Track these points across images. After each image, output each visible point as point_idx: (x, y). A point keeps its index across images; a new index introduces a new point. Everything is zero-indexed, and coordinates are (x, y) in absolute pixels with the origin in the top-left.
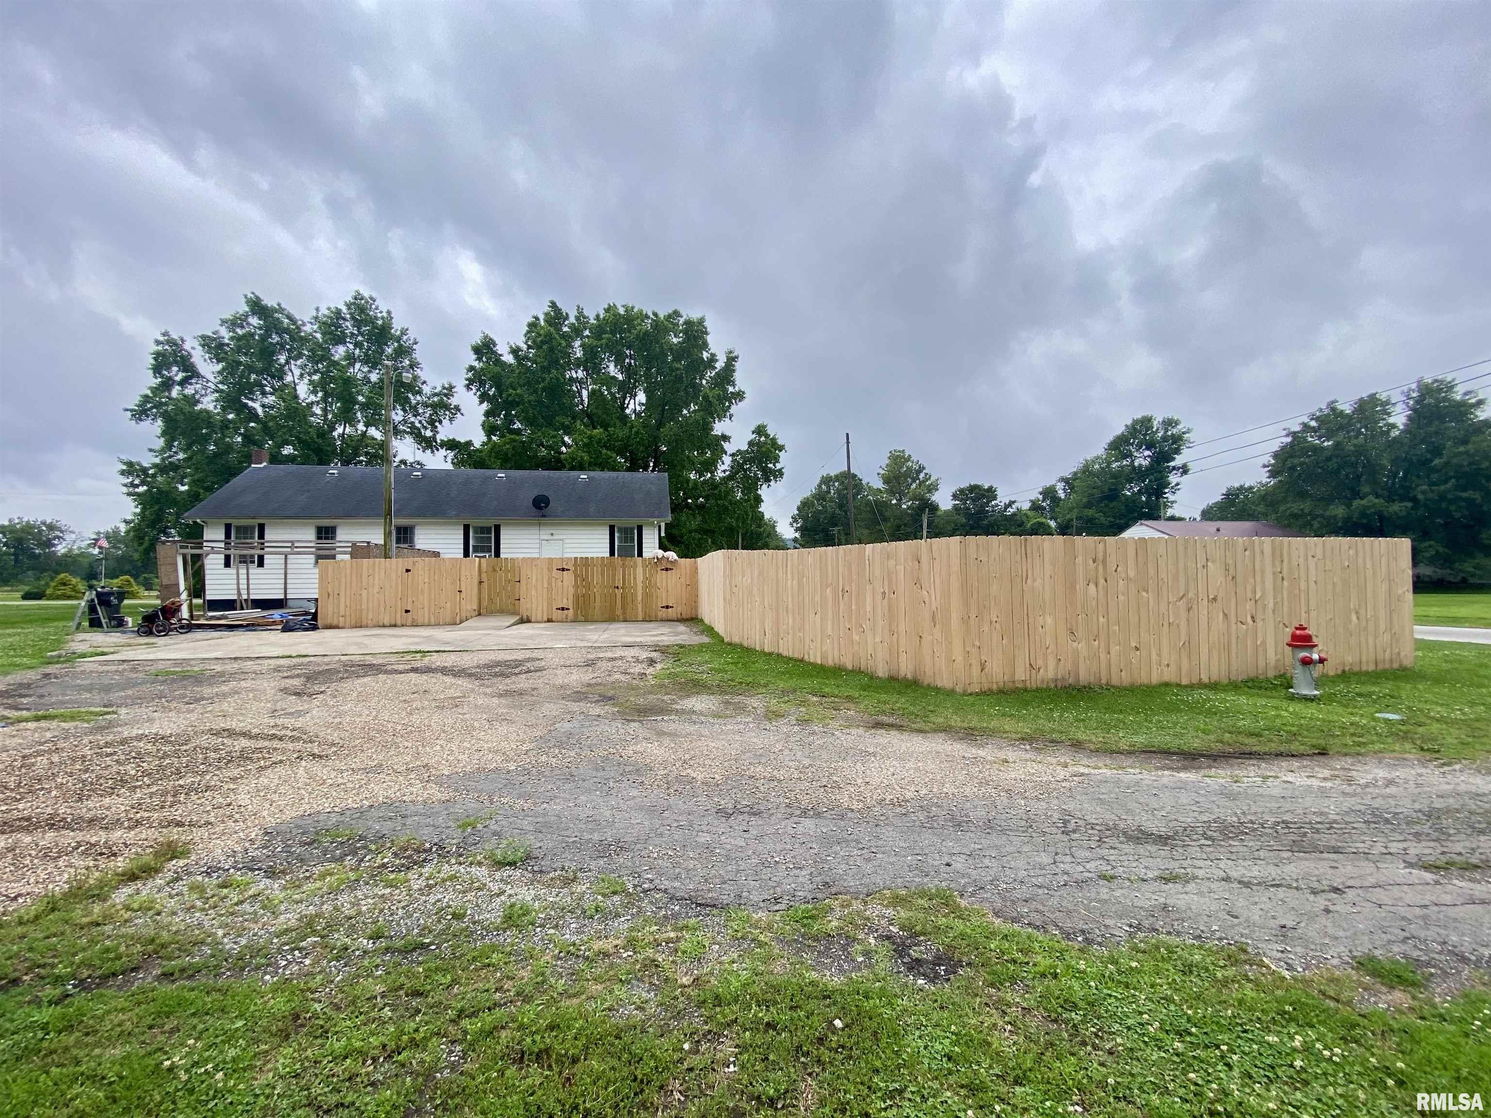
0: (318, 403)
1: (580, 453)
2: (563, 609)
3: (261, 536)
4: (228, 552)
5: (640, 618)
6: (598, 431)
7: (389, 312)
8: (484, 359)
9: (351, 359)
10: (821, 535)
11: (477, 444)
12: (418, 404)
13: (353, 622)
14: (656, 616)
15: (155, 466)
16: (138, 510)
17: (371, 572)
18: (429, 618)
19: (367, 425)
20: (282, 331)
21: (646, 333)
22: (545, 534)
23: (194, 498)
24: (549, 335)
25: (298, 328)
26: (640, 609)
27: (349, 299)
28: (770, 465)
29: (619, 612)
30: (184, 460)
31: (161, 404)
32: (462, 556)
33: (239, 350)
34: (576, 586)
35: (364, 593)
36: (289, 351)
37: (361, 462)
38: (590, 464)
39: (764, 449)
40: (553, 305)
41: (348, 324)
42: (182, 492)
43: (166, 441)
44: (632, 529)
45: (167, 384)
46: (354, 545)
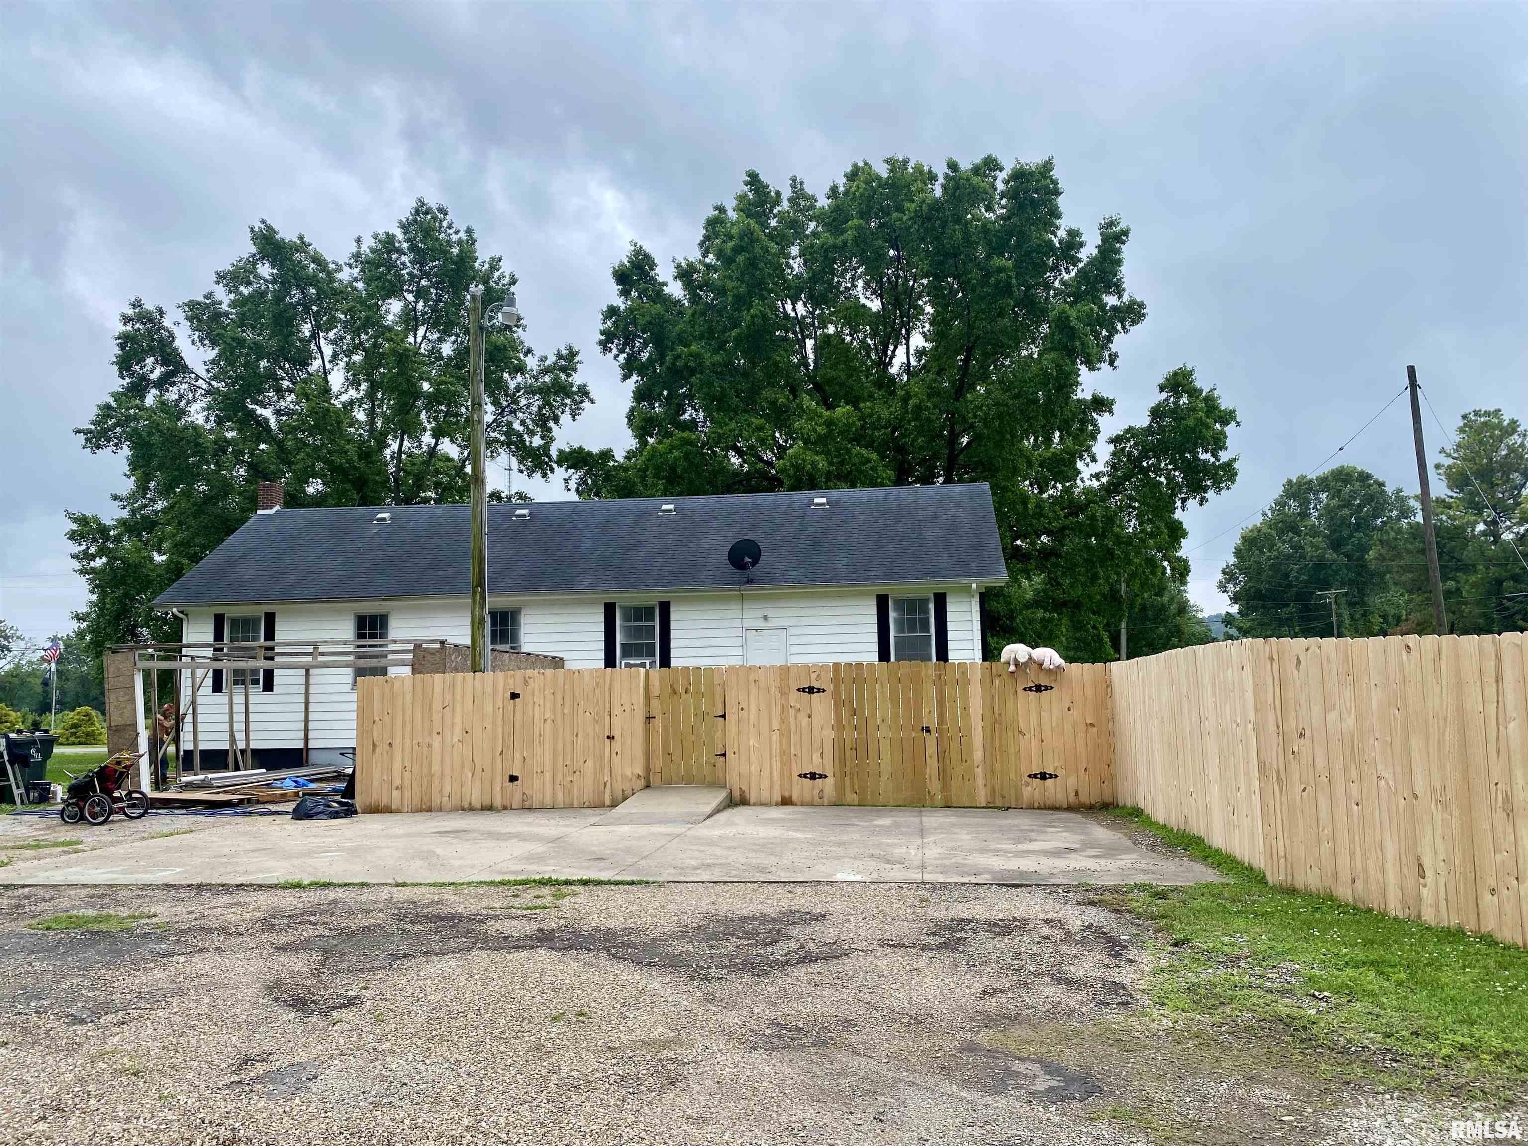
0: (360, 402)
1: (809, 456)
2: (813, 776)
3: (270, 635)
4: (218, 665)
5: (982, 798)
6: (842, 411)
7: (469, 231)
8: (634, 294)
9: (410, 320)
10: (1293, 608)
11: (619, 456)
12: (518, 389)
13: (416, 801)
14: (1019, 796)
15: (123, 523)
16: (94, 598)
17: (448, 697)
18: (554, 795)
19: (438, 434)
20: (303, 281)
21: (936, 206)
22: (752, 615)
23: (175, 571)
24: (748, 236)
25: (329, 273)
26: (980, 782)
27: (406, 215)
28: (1204, 456)
29: (934, 786)
30: (164, 511)
31: (129, 419)
32: (602, 664)
33: (242, 322)
34: (839, 726)
35: (436, 743)
36: (317, 315)
37: (427, 501)
38: (828, 476)
39: (1191, 422)
40: (753, 179)
41: (405, 258)
42: (160, 565)
43: (138, 480)
44: (924, 602)
45: (138, 388)
46: (418, 646)
